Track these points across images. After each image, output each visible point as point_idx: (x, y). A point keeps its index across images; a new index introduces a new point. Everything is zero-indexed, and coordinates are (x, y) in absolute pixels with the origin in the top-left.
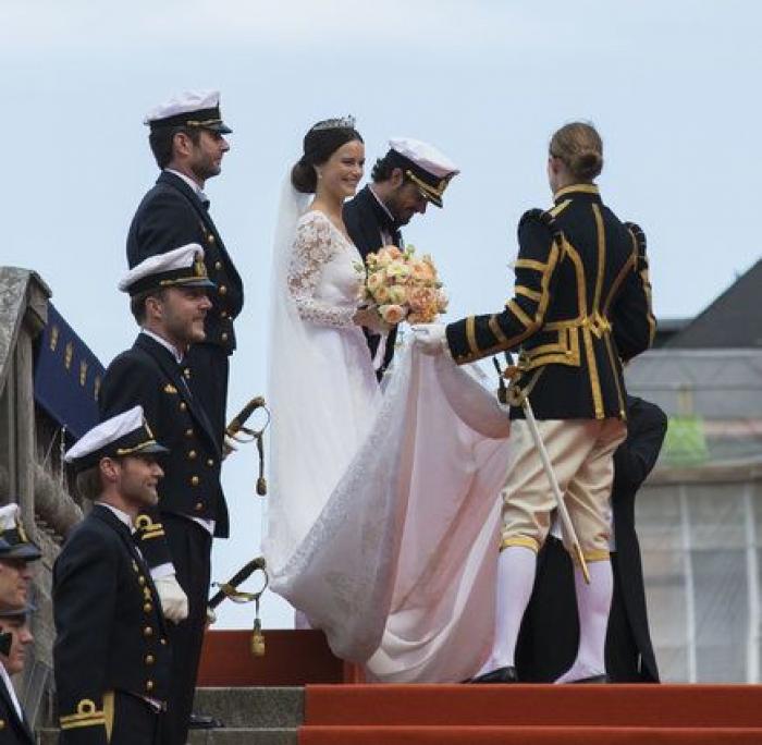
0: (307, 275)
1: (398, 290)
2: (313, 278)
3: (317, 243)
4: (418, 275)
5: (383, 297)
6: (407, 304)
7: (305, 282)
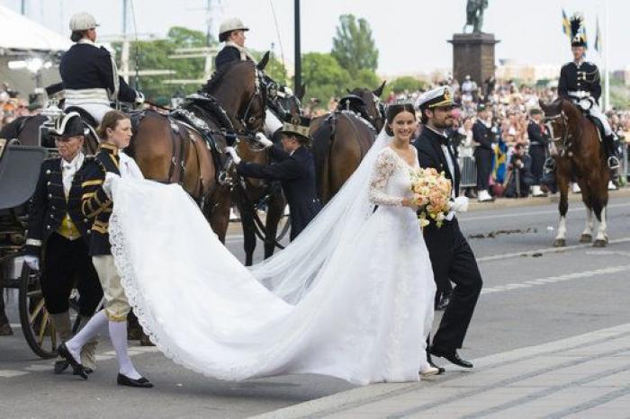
0: (379, 181)
1: (426, 189)
2: (383, 184)
3: (385, 165)
4: (440, 187)
5: (418, 190)
6: (428, 198)
7: (378, 185)
